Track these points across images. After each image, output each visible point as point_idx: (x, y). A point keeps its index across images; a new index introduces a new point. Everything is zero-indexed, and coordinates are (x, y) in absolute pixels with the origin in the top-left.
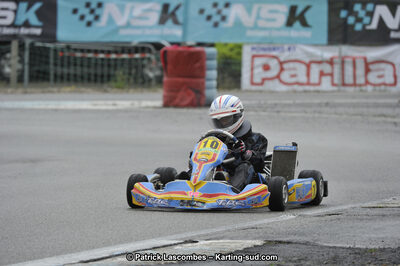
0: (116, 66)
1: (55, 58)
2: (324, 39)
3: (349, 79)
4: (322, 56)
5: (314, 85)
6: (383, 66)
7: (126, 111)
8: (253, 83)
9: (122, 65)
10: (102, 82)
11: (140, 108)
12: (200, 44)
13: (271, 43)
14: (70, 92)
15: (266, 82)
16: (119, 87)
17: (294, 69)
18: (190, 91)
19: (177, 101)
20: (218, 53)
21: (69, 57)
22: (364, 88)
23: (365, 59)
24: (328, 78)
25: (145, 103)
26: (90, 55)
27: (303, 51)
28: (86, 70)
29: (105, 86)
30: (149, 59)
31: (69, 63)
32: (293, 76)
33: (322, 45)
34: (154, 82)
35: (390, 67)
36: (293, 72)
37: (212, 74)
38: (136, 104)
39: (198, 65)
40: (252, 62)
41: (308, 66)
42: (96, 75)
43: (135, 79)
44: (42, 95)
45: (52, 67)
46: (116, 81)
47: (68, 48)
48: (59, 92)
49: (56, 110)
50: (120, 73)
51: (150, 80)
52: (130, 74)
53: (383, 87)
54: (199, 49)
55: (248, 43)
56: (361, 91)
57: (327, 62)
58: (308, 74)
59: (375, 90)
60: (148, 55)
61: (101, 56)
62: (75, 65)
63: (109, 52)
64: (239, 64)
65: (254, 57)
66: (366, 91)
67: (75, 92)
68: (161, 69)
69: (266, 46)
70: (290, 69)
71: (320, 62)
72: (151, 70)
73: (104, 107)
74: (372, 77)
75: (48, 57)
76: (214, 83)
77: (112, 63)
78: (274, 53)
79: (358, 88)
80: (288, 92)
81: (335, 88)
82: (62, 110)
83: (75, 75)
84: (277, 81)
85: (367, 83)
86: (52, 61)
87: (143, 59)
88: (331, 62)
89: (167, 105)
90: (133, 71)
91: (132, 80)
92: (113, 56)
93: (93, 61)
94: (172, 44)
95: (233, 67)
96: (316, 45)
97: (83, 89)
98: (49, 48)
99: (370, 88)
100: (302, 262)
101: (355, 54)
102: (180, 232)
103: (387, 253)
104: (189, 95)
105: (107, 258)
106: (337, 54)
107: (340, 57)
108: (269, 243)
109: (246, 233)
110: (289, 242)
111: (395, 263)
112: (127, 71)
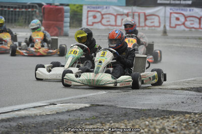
0: (19, 15)
2: (124, 4)
4: (123, 12)
5: (119, 26)
8: (88, 25)
9: (22, 15)
10: (12, 23)
12: (61, 5)
13: (97, 5)
15: (94, 24)
16: (20, 26)
17: (109, 18)
18: (56, 28)
20: (71, 9)
22: (144, 28)
23: (145, 13)
26: (6, 9)
27: (113, 9)
29: (13, 25)
30: (35, 11)
32: (108, 21)
33: (123, 6)
35: (157, 18)
36: (108, 20)
39: (60, 15)
40: (88, 14)
41: (116, 17)
46: (19, 22)
50: (21, 18)
52: (26, 19)
53: (153, 28)
54: (61, 7)
55: (86, 5)
56: (142, 30)
58: (116, 21)
59: (149, 29)
60: (35, 10)
61: (12, 9)
63: (16, 8)
64: (81, 15)
65: (88, 11)
66: (145, 30)
68: (42, 17)
69: (94, 6)
70: (107, 18)
71: (122, 15)
72: (36, 17)
74: (148, 23)
76: (68, 24)
77: (17, 13)
78: (99, 10)
79: (141, 28)
80: (105, 29)
84: (100, 24)
85: (145, 25)
87: (32, 11)
88: (127, 15)
90: (28, 17)
91: (27, 22)
92: (18, 10)
93: (7, 12)
94: (47, 4)
95: (78, 16)
96: (120, 6)
99: (147, 28)
100: (109, 115)
101: (140, 11)
102: (48, 99)
103: (152, 111)
104: (55, 30)
105: (10, 112)
106: (130, 11)
107: (132, 12)
108: (92, 105)
109: (81, 100)
110: (102, 105)
111: (155, 117)
112: (24, 17)
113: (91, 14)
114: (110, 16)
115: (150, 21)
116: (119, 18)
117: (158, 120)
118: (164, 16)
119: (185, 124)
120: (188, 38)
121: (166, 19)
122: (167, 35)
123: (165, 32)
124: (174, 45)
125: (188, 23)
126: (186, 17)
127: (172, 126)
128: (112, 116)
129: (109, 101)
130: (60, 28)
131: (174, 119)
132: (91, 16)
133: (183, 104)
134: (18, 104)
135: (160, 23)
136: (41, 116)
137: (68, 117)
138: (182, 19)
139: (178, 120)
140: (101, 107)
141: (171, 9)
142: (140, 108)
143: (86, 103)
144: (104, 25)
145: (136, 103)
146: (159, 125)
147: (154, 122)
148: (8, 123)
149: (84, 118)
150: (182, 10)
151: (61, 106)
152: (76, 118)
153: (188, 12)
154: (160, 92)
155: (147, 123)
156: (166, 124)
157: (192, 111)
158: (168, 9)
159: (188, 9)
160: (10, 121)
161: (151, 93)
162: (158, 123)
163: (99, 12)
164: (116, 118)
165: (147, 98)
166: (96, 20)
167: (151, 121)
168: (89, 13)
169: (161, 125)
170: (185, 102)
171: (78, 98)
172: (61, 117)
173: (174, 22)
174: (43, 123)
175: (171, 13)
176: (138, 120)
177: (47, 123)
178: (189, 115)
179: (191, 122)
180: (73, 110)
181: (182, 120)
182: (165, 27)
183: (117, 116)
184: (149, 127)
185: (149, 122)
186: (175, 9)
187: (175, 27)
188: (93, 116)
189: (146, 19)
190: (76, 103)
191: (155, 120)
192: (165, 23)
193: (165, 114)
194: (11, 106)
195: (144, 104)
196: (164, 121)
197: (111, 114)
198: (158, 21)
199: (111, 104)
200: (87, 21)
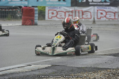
2: (70, 5)
4: (69, 10)
6: (87, 13)
7: (11, 26)
8: (49, 18)
9: (10, 13)
10: (4, 18)
11: (15, 25)
12: (33, 7)
15: (53, 18)
16: (8, 19)
17: (61, 14)
18: (30, 20)
19: (26, 23)
20: (38, 9)
22: (82, 19)
23: (82, 11)
24: (71, 16)
25: (16, 24)
26: (0, 10)
27: (63, 9)
29: (5, 19)
30: (18, 11)
33: (69, 7)
34: (19, 18)
35: (89, 13)
36: (61, 15)
37: (37, 15)
38: (14, 24)
39: (32, 13)
40: (49, 12)
41: (65, 13)
42: (2, 16)
43: (14, 17)
46: (8, 17)
50: (9, 15)
52: (12, 15)
53: (87, 19)
54: (33, 8)
55: (47, 6)
56: (81, 20)
57: (71, 12)
58: (65, 15)
59: (85, 20)
60: (17, 10)
61: (4, 10)
63: (6, 9)
64: (45, 12)
65: (49, 10)
66: (82, 20)
68: (21, 14)
69: (53, 7)
71: (69, 12)
72: (18, 14)
73: (4, 25)
74: (84, 16)
76: (37, 18)
77: (7, 12)
78: (55, 9)
80: (59, 21)
84: (56, 17)
85: (83, 18)
87: (16, 11)
88: (72, 12)
89: (23, 25)
90: (13, 14)
92: (7, 10)
94: (25, 6)
95: (43, 13)
96: (67, 7)
99: (83, 19)
100: (63, 71)
101: (79, 9)
102: (26, 63)
103: (88, 68)
104: (30, 22)
105: (4, 70)
106: (73, 9)
107: (75, 10)
108: (53, 66)
109: (46, 63)
110: (58, 66)
111: (90, 71)
112: (11, 15)
113: (50, 12)
114: (62, 13)
115: (85, 15)
116: (67, 14)
117: (91, 73)
118: (93, 12)
119: (107, 76)
120: (108, 25)
121: (95, 14)
122: (95, 23)
123: (94, 22)
124: (100, 29)
125: (107, 16)
126: (106, 13)
127: (100, 77)
128: (64, 71)
130: (33, 20)
131: (101, 73)
132: (50, 13)
133: (106, 64)
134: (8, 66)
135: (91, 16)
136: (22, 72)
137: (39, 73)
138: (104, 14)
139: (103, 73)
140: (58, 67)
141: (97, 8)
142: (81, 66)
143: (49, 64)
144: (58, 18)
145: (78, 63)
146: (92, 76)
147: (89, 75)
148: (3, 77)
149: (48, 73)
150: (104, 8)
151: (34, 66)
152: (43, 73)
153: (107, 9)
154: (92, 57)
155: (85, 75)
156: (96, 76)
157: (111, 68)
158: (96, 8)
159: (108, 7)
160: (4, 76)
161: (87, 57)
162: (92, 75)
164: (67, 73)
165: (85, 60)
166: (54, 15)
167: (87, 74)
168: (50, 11)
169: (94, 76)
170: (107, 62)
171: (44, 62)
172: (34, 73)
173: (100, 15)
174: (24, 76)
175: (98, 10)
176: (80, 74)
177: (26, 77)
178: (110, 70)
179: (111, 74)
180: (41, 69)
181: (106, 73)
182: (94, 18)
183: (67, 71)
184: (86, 78)
185: (86, 74)
186: (100, 8)
187: (100, 19)
188: (53, 72)
189: (83, 14)
190: (43, 64)
191: (90, 74)
192: (94, 16)
193: (96, 70)
194: (5, 67)
195: (83, 64)
196: (95, 74)
197: (63, 70)
198: (90, 15)
199: (63, 64)
200: (48, 16)
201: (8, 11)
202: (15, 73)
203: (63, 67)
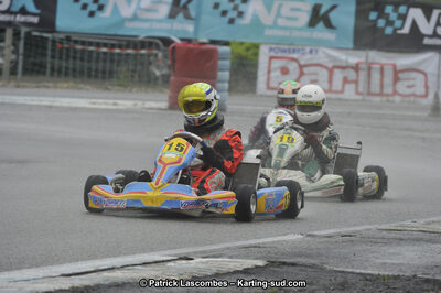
0: (119, 61)
1: (53, 50)
2: (351, 45)
3: (375, 88)
4: (347, 61)
5: (336, 93)
6: (414, 74)
7: (127, 111)
8: (269, 88)
9: (126, 62)
10: (103, 78)
11: (144, 108)
12: (213, 42)
13: (291, 44)
14: (68, 88)
16: (120, 85)
17: (316, 74)
20: (232, 52)
21: (68, 49)
22: (391, 98)
23: (394, 66)
24: (353, 86)
25: (148, 104)
26: (92, 48)
28: (86, 64)
29: (107, 83)
30: (156, 55)
31: (68, 56)
32: (314, 81)
33: (347, 49)
34: (160, 82)
35: (421, 76)
36: (313, 78)
37: (224, 75)
38: (140, 104)
39: (209, 64)
40: (270, 64)
41: (331, 71)
43: (139, 76)
44: (36, 90)
45: (49, 59)
46: (118, 78)
47: (68, 39)
48: (55, 87)
49: (50, 107)
50: (124, 69)
51: (156, 79)
52: (134, 71)
53: (412, 99)
55: (266, 43)
56: (388, 101)
57: (352, 68)
58: (330, 80)
59: (403, 101)
60: (155, 51)
61: (104, 50)
62: (74, 58)
63: (113, 46)
64: (255, 65)
65: (271, 58)
66: (393, 102)
67: (72, 88)
68: (170, 67)
70: (310, 74)
71: (344, 68)
72: (158, 67)
73: (103, 107)
75: (45, 48)
76: (226, 85)
77: (116, 58)
78: (295, 56)
79: (385, 99)
81: (359, 97)
82: (57, 107)
83: (74, 70)
85: (395, 93)
86: (49, 52)
87: (149, 56)
88: (356, 68)
89: (172, 107)
90: (139, 68)
91: (136, 78)
92: (117, 51)
93: (94, 55)
94: (182, 39)
95: (249, 70)
96: (340, 49)
97: (82, 86)
98: (47, 39)
99: (397, 99)
101: (384, 61)
102: (174, 248)
103: (402, 280)
105: (92, 272)
106: (363, 60)
107: (367, 62)
108: (272, 263)
109: (247, 251)
110: (293, 265)
112: (131, 68)
113: (276, 64)
114: (318, 69)
115: (406, 83)
116: (338, 75)
118: (436, 72)
122: (439, 116)
123: (436, 109)
129: (308, 256)
132: (275, 70)
134: (107, 256)
135: (427, 87)
140: (291, 269)
142: (377, 273)
143: (257, 259)
145: (367, 261)
151: (207, 262)
161: (401, 239)
163: (293, 59)
165: (392, 251)
168: (273, 61)
171: (240, 248)
180: (229, 273)
182: (436, 96)
183: (326, 288)
189: (396, 79)
190: (237, 257)
192: (438, 87)
194: (93, 259)
195: (385, 264)
198: (423, 83)
199: (313, 261)
200: (268, 79)
201: (119, 54)
202: (129, 283)
203: (309, 269)
